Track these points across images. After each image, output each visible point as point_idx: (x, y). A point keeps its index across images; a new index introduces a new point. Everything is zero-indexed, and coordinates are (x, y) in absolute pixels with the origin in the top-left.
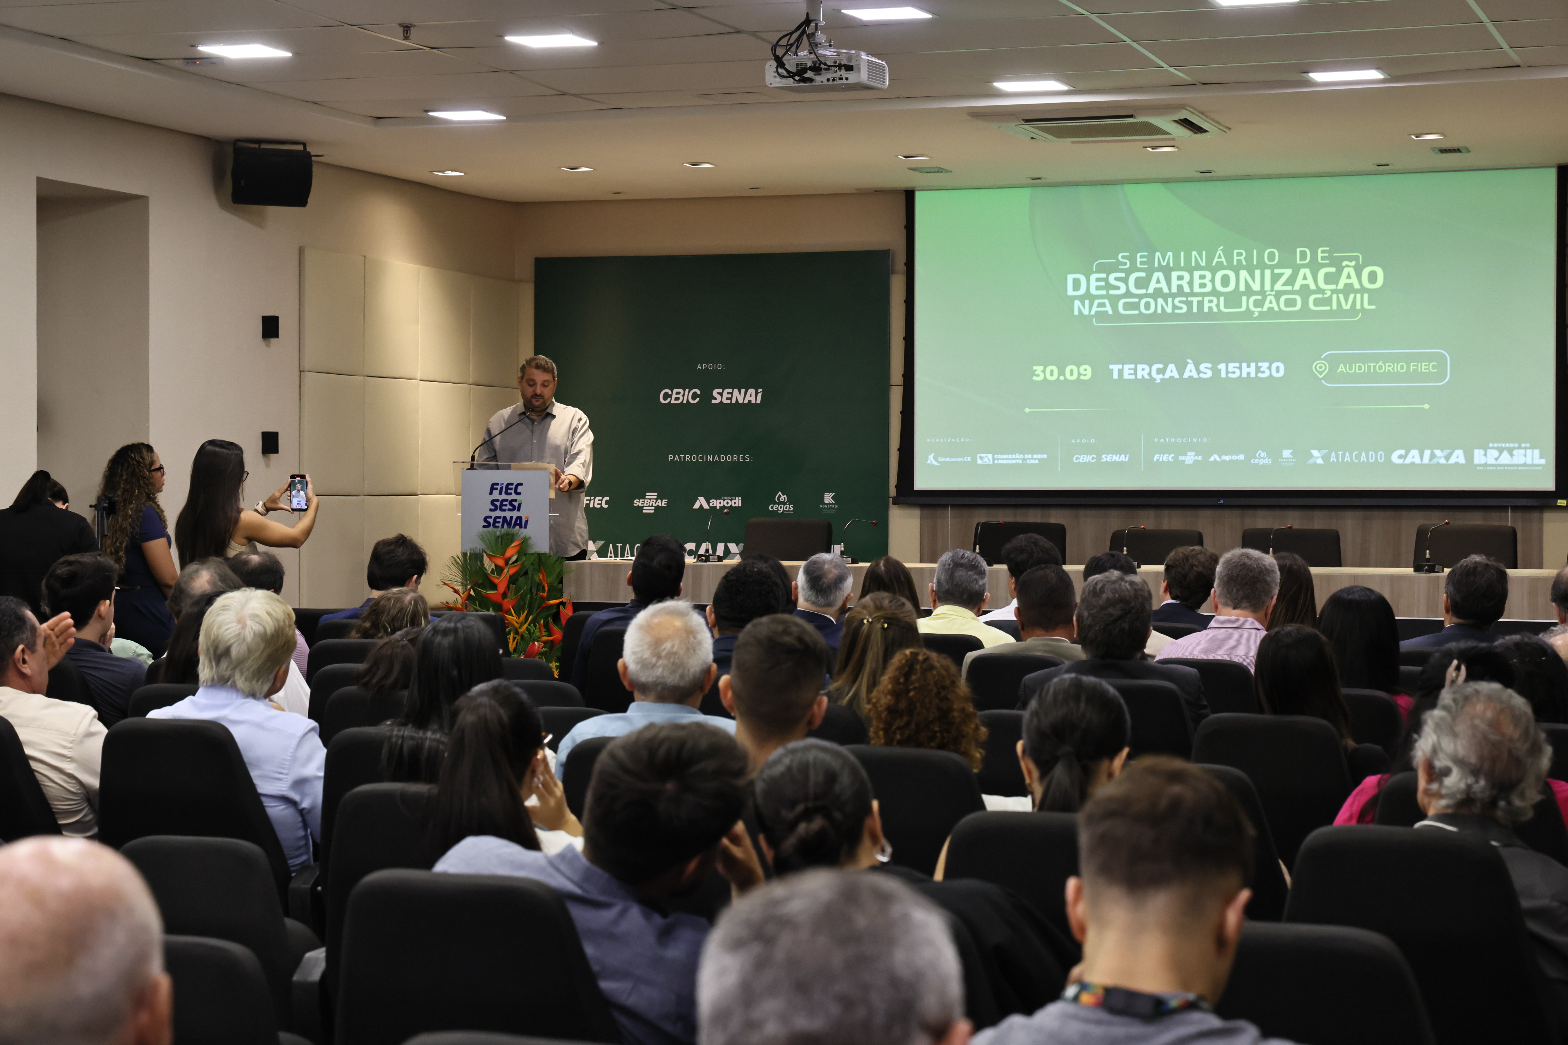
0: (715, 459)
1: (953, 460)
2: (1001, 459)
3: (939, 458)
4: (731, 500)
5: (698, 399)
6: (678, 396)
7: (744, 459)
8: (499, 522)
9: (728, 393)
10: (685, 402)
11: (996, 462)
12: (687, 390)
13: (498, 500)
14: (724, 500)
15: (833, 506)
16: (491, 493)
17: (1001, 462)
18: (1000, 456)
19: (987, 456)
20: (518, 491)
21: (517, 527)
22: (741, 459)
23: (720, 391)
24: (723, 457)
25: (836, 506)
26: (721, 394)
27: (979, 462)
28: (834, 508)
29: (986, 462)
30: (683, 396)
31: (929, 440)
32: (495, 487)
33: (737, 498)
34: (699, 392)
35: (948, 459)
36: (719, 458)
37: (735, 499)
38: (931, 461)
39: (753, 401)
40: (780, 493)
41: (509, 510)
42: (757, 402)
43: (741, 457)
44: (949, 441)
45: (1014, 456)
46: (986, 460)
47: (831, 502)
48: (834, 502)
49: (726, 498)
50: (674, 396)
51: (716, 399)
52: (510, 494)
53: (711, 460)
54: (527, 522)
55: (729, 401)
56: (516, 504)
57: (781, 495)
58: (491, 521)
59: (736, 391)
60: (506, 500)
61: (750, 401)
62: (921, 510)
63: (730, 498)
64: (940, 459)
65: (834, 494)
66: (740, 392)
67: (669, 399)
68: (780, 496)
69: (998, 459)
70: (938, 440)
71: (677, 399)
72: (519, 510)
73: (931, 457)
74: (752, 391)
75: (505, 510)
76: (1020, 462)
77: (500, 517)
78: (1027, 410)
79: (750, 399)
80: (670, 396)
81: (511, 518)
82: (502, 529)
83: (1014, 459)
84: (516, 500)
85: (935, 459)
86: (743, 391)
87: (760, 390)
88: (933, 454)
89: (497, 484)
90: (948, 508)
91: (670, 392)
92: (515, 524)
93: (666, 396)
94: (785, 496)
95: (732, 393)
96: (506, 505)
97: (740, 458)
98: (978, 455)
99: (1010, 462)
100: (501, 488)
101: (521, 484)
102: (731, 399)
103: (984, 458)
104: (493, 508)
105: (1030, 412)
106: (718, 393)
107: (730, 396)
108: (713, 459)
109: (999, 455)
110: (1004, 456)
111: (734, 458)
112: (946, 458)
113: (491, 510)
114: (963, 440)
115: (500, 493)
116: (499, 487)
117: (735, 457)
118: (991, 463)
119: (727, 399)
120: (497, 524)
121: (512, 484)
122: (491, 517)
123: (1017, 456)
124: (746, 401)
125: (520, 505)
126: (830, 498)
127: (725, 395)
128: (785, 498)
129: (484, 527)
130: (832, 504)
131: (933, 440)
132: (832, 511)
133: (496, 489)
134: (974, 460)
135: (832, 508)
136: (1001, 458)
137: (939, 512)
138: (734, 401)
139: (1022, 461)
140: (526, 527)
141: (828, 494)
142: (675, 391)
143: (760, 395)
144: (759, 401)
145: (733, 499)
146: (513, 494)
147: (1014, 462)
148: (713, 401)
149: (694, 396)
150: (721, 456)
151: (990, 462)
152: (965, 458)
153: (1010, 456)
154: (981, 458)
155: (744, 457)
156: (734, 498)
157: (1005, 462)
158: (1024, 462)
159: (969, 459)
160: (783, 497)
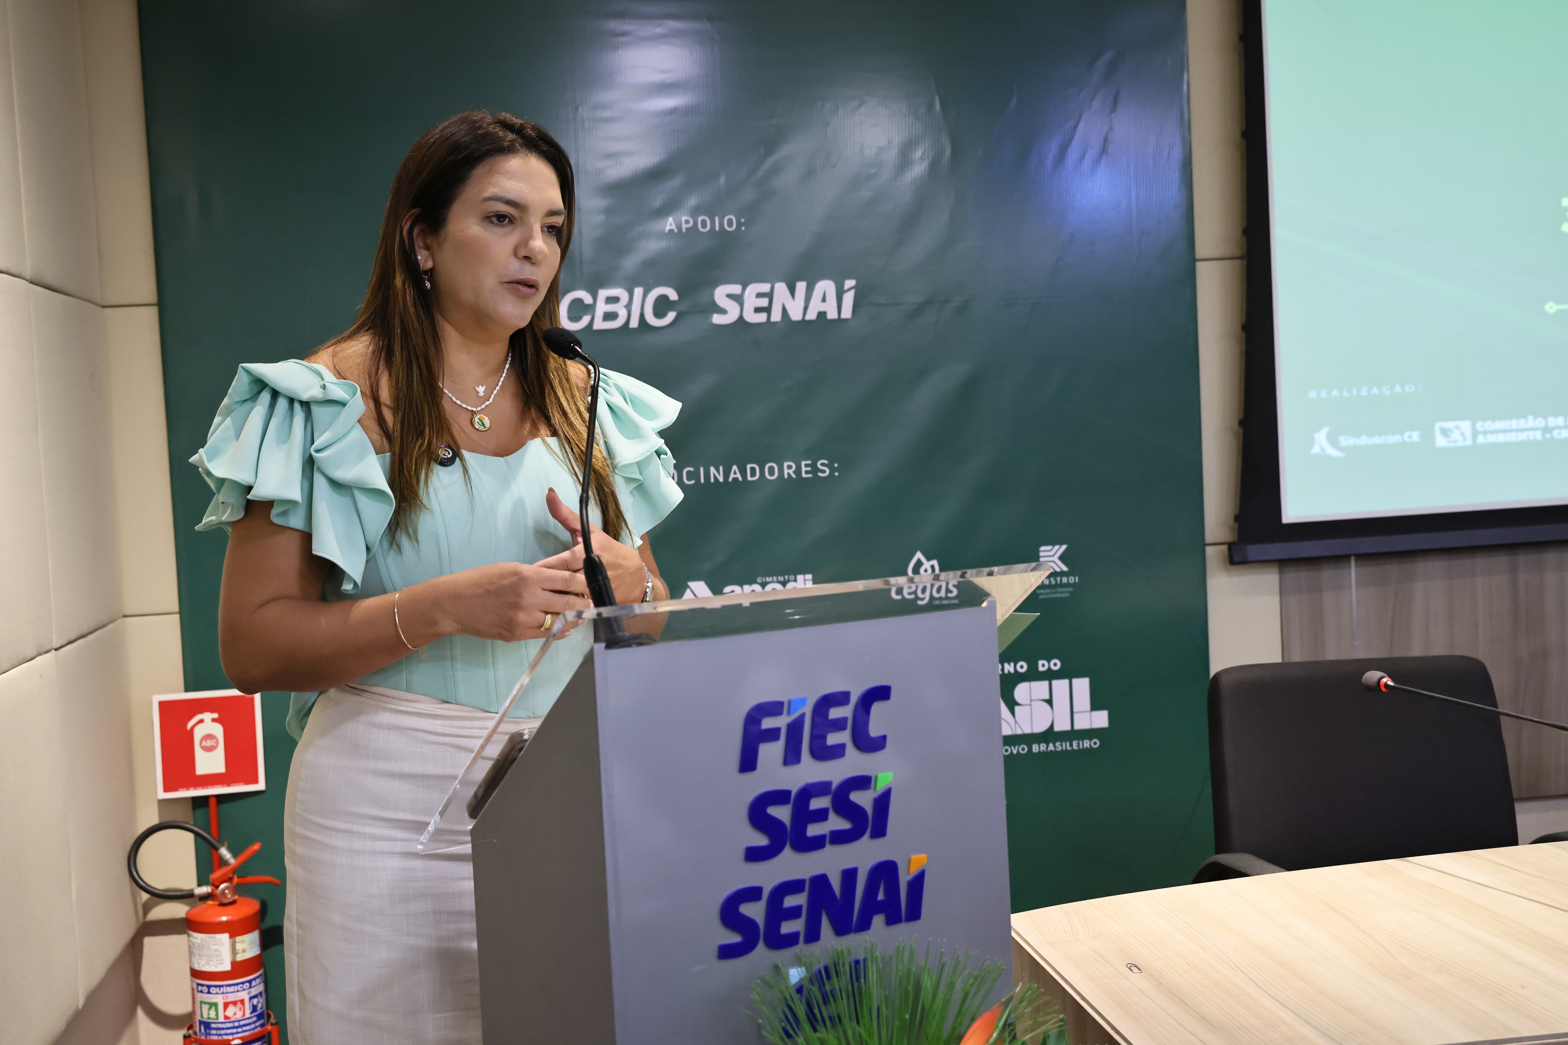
0: (732, 476)
1: (1377, 440)
2: (1492, 432)
3: (1342, 438)
4: (784, 584)
5: (671, 316)
6: (611, 308)
7: (815, 470)
8: (795, 912)
9: (760, 295)
10: (634, 323)
11: (1481, 439)
12: (638, 291)
13: (779, 797)
14: (763, 585)
15: (1065, 580)
16: (748, 763)
17: (1491, 438)
18: (1489, 425)
19: (1458, 428)
20: (874, 731)
21: (878, 920)
22: (807, 472)
23: (736, 289)
24: (753, 471)
25: (1072, 580)
26: (738, 299)
27: (1441, 442)
28: (1068, 585)
29: (1456, 441)
30: (628, 306)
31: (1313, 395)
32: (767, 723)
33: (800, 578)
34: (673, 295)
35: (1363, 440)
36: (743, 472)
37: (795, 580)
38: (1323, 450)
39: (832, 315)
40: (919, 555)
41: (839, 838)
42: (843, 316)
43: (806, 466)
44: (1364, 392)
45: (1522, 424)
46: (1456, 435)
47: (1058, 570)
48: (1065, 569)
49: (768, 579)
50: (602, 308)
51: (723, 311)
52: (838, 751)
53: (721, 479)
54: (917, 883)
55: (762, 318)
56: (863, 799)
57: (923, 559)
58: (755, 911)
59: (781, 288)
60: (821, 788)
61: (822, 315)
62: (1280, 573)
63: (781, 579)
64: (1345, 441)
65: (1064, 547)
66: (792, 291)
67: (586, 320)
68: (919, 564)
69: (1485, 433)
70: (1335, 393)
71: (610, 316)
72: (880, 831)
73: (1321, 437)
74: (826, 286)
75: (817, 843)
76: (1538, 435)
77: (794, 887)
78: (1551, 308)
79: (822, 307)
80: (590, 309)
81: (850, 875)
82: (815, 949)
83: (1522, 430)
84: (863, 782)
85: (1333, 440)
86: (801, 286)
87: (849, 283)
88: (1325, 430)
89: (774, 708)
90: (1349, 561)
91: (587, 299)
92: (870, 908)
93: (578, 309)
94: (935, 562)
95: (770, 295)
96: (821, 815)
97: (804, 469)
98: (1438, 425)
99: (1512, 437)
100: (795, 728)
101: (881, 693)
102: (768, 310)
103: (1451, 431)
104: (762, 840)
105: (1559, 312)
106: (729, 296)
107: (764, 302)
108: (726, 475)
109: (1488, 423)
110: (1500, 425)
111: (786, 471)
112: (1358, 436)
113: (754, 855)
114: (1398, 389)
115: (792, 756)
116: (781, 722)
117: (789, 467)
118: (1469, 442)
119: (758, 310)
120: (787, 927)
121: (841, 699)
122: (753, 894)
123: (1531, 422)
124: (811, 315)
125: (883, 802)
126: (1056, 558)
127: (751, 300)
128: (933, 567)
129: (727, 952)
130: (1062, 574)
131: (1323, 394)
132: (1064, 593)
133: (772, 735)
134: (1428, 436)
135: (1062, 585)
136: (1490, 429)
137: (1327, 574)
138: (776, 316)
139: (1543, 435)
140: (914, 913)
141: (1049, 548)
142: (603, 293)
143: (849, 299)
144: (847, 313)
145: (789, 581)
146: (850, 749)
147: (1522, 437)
148: (718, 319)
149: (662, 306)
150: (749, 466)
151: (1465, 439)
152: (1407, 434)
153: (1514, 424)
154: (1445, 432)
155: (814, 466)
156: (792, 577)
157: (1501, 438)
158: (1548, 436)
159: (1415, 436)
160: (927, 564)
